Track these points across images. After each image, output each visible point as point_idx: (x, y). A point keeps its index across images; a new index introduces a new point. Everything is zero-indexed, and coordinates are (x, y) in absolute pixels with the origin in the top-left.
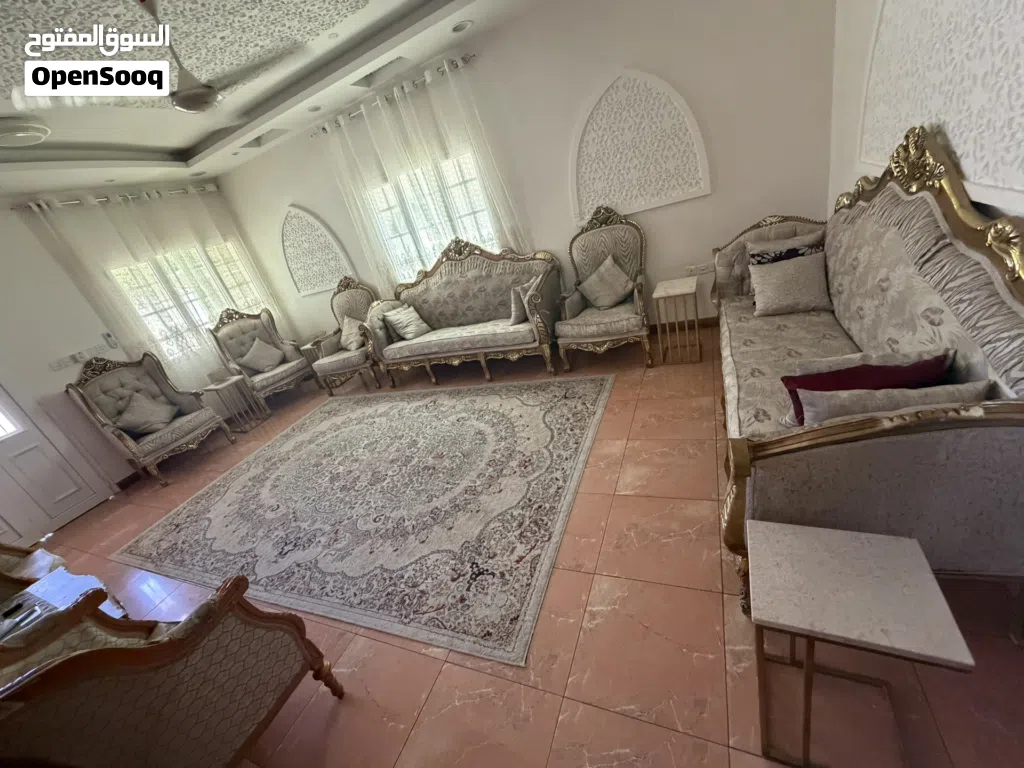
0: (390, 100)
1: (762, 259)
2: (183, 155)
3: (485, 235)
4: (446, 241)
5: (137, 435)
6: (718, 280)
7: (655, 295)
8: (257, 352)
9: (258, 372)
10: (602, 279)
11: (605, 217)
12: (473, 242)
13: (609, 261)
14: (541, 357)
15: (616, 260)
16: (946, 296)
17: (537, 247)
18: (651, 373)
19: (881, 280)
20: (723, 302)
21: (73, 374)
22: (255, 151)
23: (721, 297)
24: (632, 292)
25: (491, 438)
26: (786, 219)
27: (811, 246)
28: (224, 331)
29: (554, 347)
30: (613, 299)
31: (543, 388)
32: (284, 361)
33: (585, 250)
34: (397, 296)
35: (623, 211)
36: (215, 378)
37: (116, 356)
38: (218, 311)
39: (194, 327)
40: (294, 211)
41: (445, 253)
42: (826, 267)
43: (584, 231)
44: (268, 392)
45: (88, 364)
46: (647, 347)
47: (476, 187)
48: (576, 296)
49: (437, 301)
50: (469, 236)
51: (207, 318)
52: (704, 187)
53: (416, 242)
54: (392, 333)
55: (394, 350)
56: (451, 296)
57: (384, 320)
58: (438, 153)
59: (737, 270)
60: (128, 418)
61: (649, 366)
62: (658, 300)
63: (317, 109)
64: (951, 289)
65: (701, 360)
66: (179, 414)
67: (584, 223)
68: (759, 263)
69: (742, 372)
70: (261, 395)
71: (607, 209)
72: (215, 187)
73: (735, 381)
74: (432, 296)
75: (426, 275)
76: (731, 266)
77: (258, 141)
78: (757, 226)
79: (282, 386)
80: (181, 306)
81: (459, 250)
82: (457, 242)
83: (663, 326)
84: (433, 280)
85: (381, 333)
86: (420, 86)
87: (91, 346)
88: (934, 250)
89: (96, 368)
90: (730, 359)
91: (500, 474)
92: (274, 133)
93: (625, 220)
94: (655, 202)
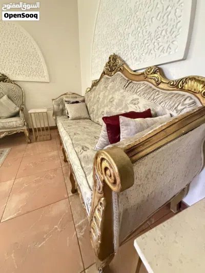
1: (68, 102)
6: (55, 110)
7: (29, 112)
11: (2, 78)
13: (5, 97)
15: (9, 98)
16: (138, 94)
18: (30, 145)
19: (110, 99)
20: (57, 117)
23: (56, 116)
24: (19, 112)
26: (73, 94)
27: (82, 101)
42: (87, 107)
46: (28, 135)
59: (61, 107)
61: (28, 143)
62: (31, 114)
64: (140, 91)
65: (51, 139)
68: (68, 104)
69: (71, 134)
73: (69, 137)
76: (59, 105)
78: (66, 94)
83: (35, 129)
88: (127, 84)
90: (64, 131)
93: (13, 82)
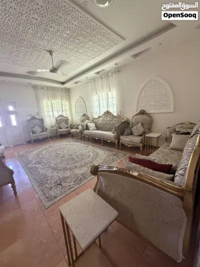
0: (101, 78)
1: (178, 133)
2: (63, 83)
3: (114, 111)
4: (106, 110)
5: (33, 133)
6: (167, 136)
7: (146, 135)
8: (63, 125)
9: (61, 128)
10: (137, 128)
11: (143, 112)
12: (111, 112)
13: (140, 124)
14: (115, 143)
15: (142, 124)
17: (125, 116)
21: (29, 118)
22: (75, 85)
25: (91, 158)
26: (191, 123)
28: (59, 118)
29: (119, 142)
30: (138, 134)
31: (112, 151)
32: (67, 128)
33: (135, 119)
34: (93, 120)
35: (148, 112)
36: (52, 127)
37: (38, 117)
38: (59, 114)
39: (53, 116)
40: (80, 98)
41: (105, 113)
43: (137, 115)
44: (60, 133)
45: (32, 117)
46: (141, 149)
47: (114, 99)
48: (129, 131)
49: (100, 124)
50: (111, 110)
51: (56, 115)
52: (172, 110)
53: (100, 109)
54: (87, 128)
55: (86, 132)
56: (103, 123)
57: (87, 125)
58: (109, 91)
60: (34, 129)
63: (87, 78)
66: (43, 132)
67: (137, 113)
68: (177, 134)
70: (59, 133)
71: (144, 111)
72: (68, 91)
74: (99, 122)
75: (100, 117)
76: (171, 133)
77: (76, 83)
78: (182, 124)
79: (64, 133)
80: (53, 111)
81: (108, 113)
82: (108, 111)
84: (101, 119)
85: (85, 127)
86: (108, 75)
87: (34, 114)
89: (33, 118)
91: (84, 166)
92: (79, 81)
93: (147, 114)
94: (157, 111)
